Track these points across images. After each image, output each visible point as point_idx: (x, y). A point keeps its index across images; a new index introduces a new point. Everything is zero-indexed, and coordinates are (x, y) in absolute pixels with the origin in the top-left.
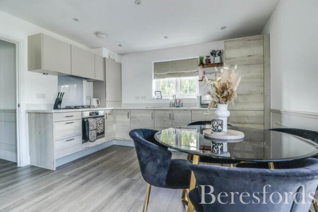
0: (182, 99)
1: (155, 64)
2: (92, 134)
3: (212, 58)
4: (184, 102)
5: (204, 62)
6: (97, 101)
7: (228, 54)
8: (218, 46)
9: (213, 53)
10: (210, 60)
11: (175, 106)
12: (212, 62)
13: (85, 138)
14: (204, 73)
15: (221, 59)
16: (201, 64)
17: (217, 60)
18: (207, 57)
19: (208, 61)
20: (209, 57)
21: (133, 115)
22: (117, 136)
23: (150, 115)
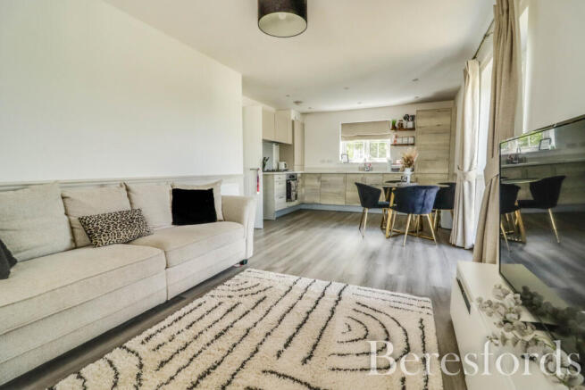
1: (343, 125)
2: (293, 197)
3: (404, 122)
4: (374, 166)
5: (396, 125)
6: (285, 164)
7: (420, 122)
8: (412, 112)
9: (406, 118)
10: (402, 124)
12: (404, 127)
13: (289, 197)
14: (396, 137)
15: (414, 124)
16: (394, 128)
17: (410, 125)
18: (400, 121)
20: (402, 121)
21: (323, 178)
22: (307, 200)
23: (341, 178)
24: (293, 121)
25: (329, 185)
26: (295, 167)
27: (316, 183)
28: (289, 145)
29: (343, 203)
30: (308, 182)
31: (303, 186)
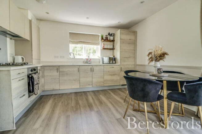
0: (92, 59)
3: (109, 36)
5: (104, 38)
6: (23, 58)
9: (110, 34)
10: (107, 37)
11: (88, 63)
12: (109, 39)
14: (104, 45)
15: (114, 38)
17: (112, 38)
18: (106, 35)
19: (107, 38)
20: (107, 36)
21: (61, 70)
22: (47, 88)
23: (76, 69)
24: (30, 21)
25: (67, 74)
26: (33, 60)
27: (55, 73)
28: (27, 40)
29: (78, 87)
30: (47, 73)
31: (43, 76)
